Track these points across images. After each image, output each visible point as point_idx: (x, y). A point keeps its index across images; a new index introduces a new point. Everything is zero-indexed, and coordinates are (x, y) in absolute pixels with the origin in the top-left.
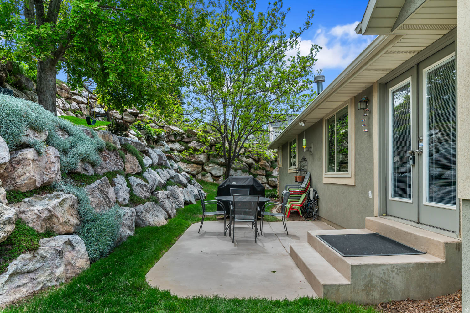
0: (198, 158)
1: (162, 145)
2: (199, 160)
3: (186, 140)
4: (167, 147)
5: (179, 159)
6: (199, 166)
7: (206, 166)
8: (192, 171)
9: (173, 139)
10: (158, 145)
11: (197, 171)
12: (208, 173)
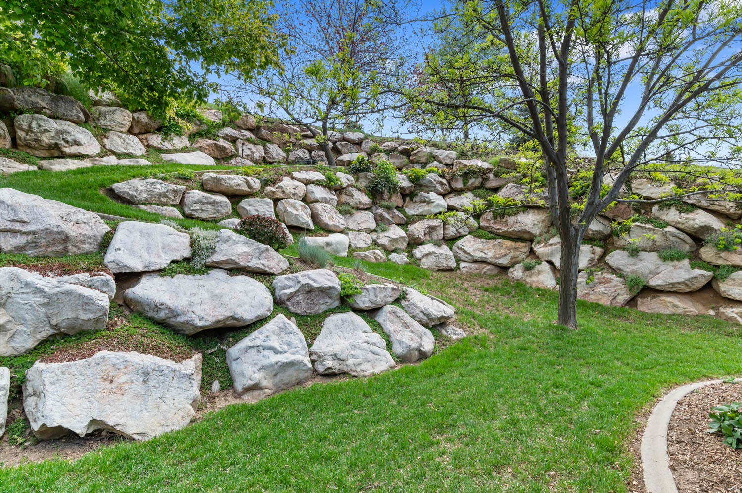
0: (514, 224)
1: (425, 201)
2: (518, 227)
3: (493, 183)
4: (438, 205)
5: (468, 230)
6: (520, 244)
7: (539, 242)
8: (496, 258)
9: (459, 185)
10: (415, 202)
11: (513, 258)
12: (544, 263)
